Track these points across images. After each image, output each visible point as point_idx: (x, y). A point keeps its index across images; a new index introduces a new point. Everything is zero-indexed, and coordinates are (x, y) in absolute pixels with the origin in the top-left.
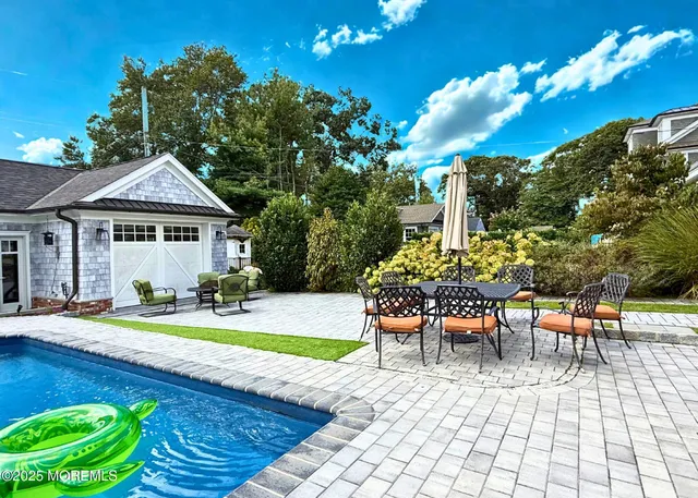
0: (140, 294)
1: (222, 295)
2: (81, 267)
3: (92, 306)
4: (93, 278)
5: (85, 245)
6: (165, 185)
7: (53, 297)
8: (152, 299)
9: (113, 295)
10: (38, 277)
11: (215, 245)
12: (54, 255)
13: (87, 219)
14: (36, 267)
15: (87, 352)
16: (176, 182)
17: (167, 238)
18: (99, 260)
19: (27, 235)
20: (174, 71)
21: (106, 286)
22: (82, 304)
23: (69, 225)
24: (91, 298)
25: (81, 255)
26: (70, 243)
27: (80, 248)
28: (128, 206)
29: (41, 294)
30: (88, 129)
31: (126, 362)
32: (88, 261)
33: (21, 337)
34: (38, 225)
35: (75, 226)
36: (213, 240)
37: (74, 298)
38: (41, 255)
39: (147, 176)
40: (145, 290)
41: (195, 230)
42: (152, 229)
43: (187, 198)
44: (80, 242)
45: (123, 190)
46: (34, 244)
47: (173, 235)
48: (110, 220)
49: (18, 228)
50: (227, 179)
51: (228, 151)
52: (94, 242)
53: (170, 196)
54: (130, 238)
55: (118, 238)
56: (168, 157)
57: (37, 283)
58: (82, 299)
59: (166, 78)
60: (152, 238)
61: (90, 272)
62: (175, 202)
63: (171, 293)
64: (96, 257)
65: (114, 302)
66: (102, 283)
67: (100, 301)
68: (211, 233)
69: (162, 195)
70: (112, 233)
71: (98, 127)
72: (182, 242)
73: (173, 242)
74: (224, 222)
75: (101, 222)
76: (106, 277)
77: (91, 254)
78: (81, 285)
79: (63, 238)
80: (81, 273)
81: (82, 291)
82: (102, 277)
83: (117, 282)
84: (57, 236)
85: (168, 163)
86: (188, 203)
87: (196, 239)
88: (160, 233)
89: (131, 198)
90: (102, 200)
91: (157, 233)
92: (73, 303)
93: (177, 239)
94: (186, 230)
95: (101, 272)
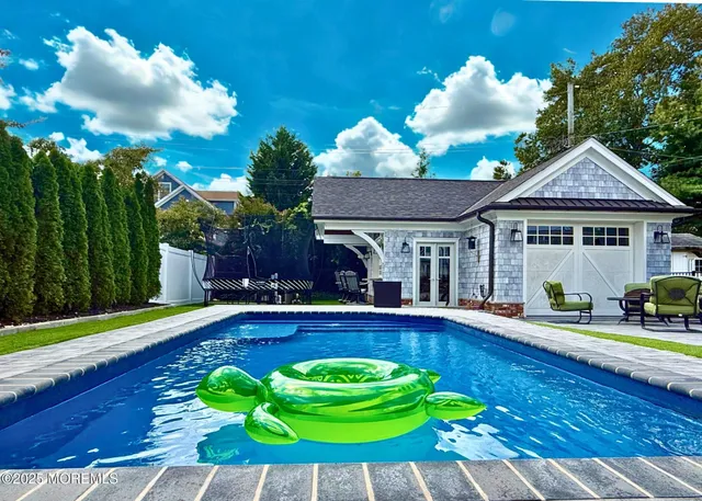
0: (550, 297)
1: (657, 303)
2: (496, 268)
3: (505, 309)
4: (507, 281)
5: (500, 247)
6: (586, 177)
7: (474, 298)
8: (563, 303)
9: (525, 301)
10: (464, 281)
11: (652, 250)
12: (476, 259)
13: (503, 219)
14: (462, 272)
15: (488, 332)
16: (600, 172)
17: (587, 242)
18: (513, 262)
19: (456, 241)
20: (609, 60)
21: (518, 290)
22: (496, 305)
23: (488, 228)
24: (504, 300)
25: (496, 256)
26: (488, 246)
27: (496, 250)
28: (543, 204)
29: (465, 297)
30: (516, 149)
31: (521, 343)
32: (502, 262)
33: (443, 318)
34: (465, 232)
35: (493, 227)
36: (649, 244)
37: (490, 299)
38: (466, 260)
39: (566, 169)
40: (555, 293)
41: (624, 232)
42: (570, 231)
43: (614, 190)
44: (496, 244)
45: (538, 187)
46: (462, 250)
47: (594, 237)
48: (525, 220)
49: (450, 235)
50: (680, 176)
51: (682, 137)
52: (509, 244)
53: (592, 190)
54: (544, 241)
55: (531, 240)
56: (592, 143)
57: (463, 286)
58: (496, 301)
59: (599, 71)
60: (569, 241)
61: (504, 274)
62: (598, 196)
63: (586, 299)
64: (510, 259)
65: (525, 307)
66: (515, 287)
67: (512, 305)
68: (647, 234)
69: (582, 189)
70: (526, 235)
71: (524, 146)
72: (606, 247)
73: (594, 247)
74: (668, 220)
75: (516, 223)
76: (517, 281)
77: (505, 256)
78: (495, 287)
79: (483, 241)
80: (496, 275)
81: (496, 293)
82: (515, 280)
83: (529, 288)
84: (479, 241)
85: (591, 150)
86: (615, 197)
87: (624, 242)
88: (578, 235)
89: (546, 195)
90: (518, 200)
91: (574, 236)
92: (489, 304)
93: (599, 242)
94: (612, 231)
95: (514, 275)
